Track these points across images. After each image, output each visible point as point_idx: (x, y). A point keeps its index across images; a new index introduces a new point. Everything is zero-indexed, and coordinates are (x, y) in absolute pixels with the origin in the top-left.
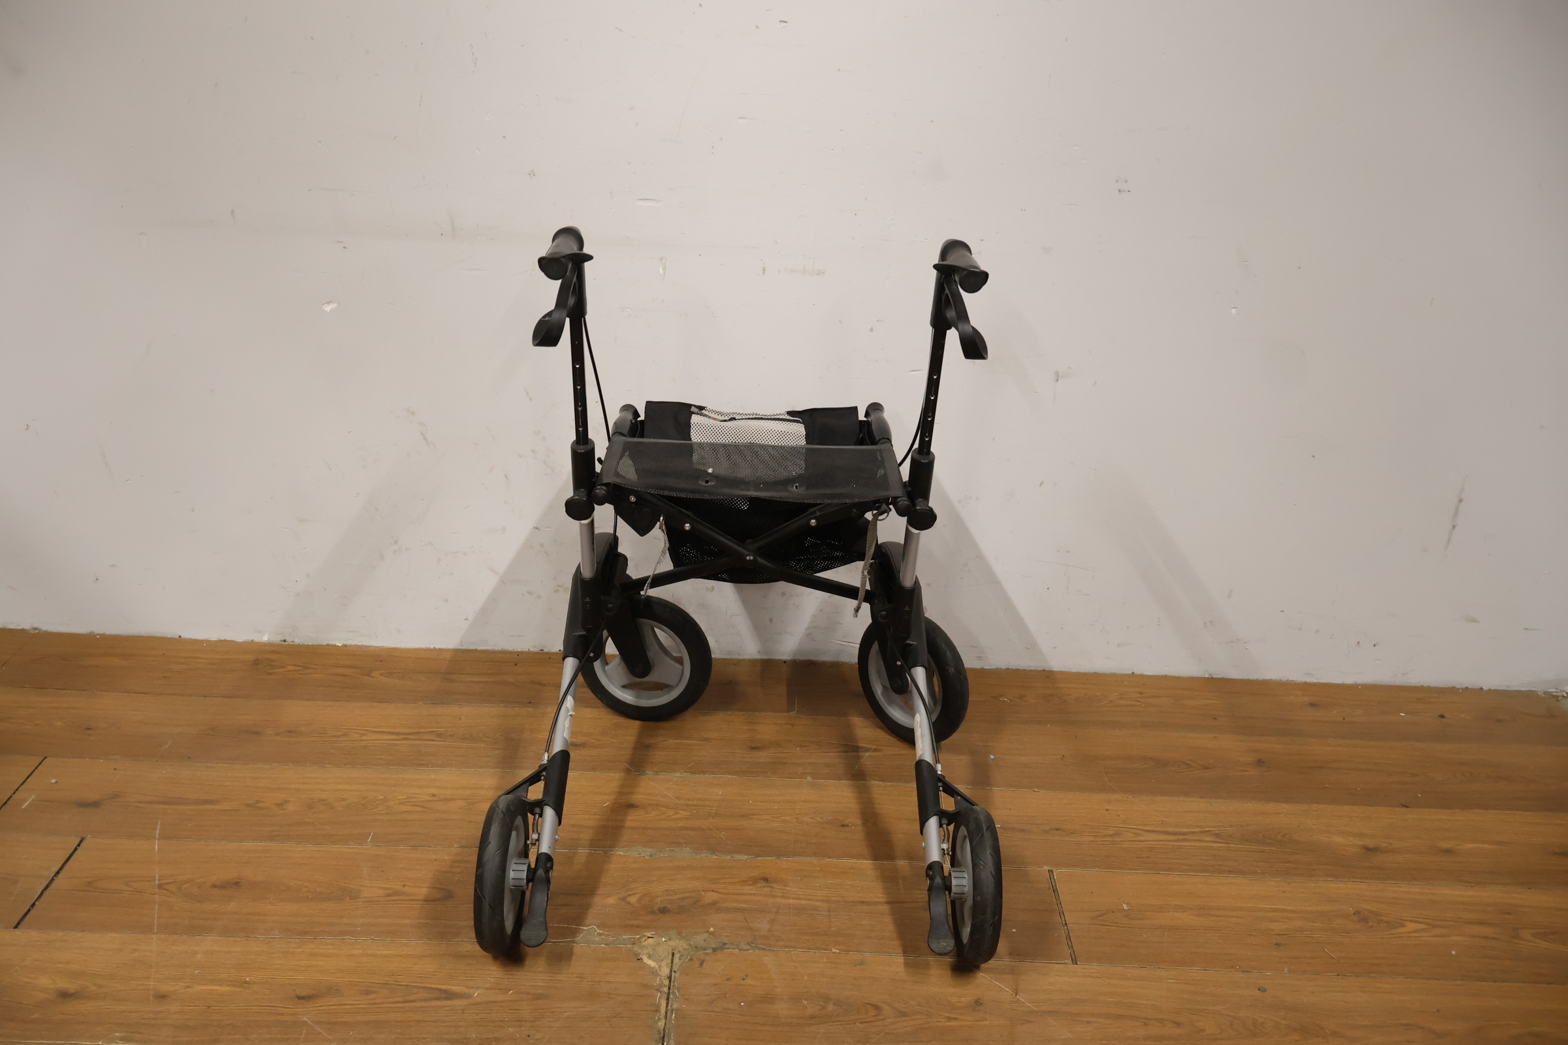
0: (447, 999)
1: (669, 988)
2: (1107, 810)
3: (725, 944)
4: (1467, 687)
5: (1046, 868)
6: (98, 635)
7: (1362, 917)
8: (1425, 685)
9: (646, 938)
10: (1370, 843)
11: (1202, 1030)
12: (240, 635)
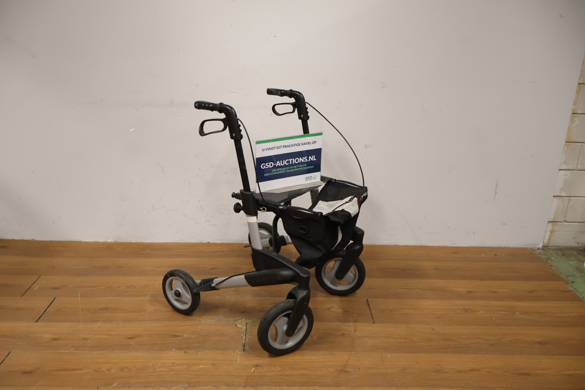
0: (176, 337)
1: (246, 333)
2: (386, 283)
4: (505, 247)
5: (366, 299)
6: (54, 241)
7: (466, 310)
8: (491, 246)
9: (238, 320)
10: (470, 290)
11: (413, 340)
12: (101, 240)
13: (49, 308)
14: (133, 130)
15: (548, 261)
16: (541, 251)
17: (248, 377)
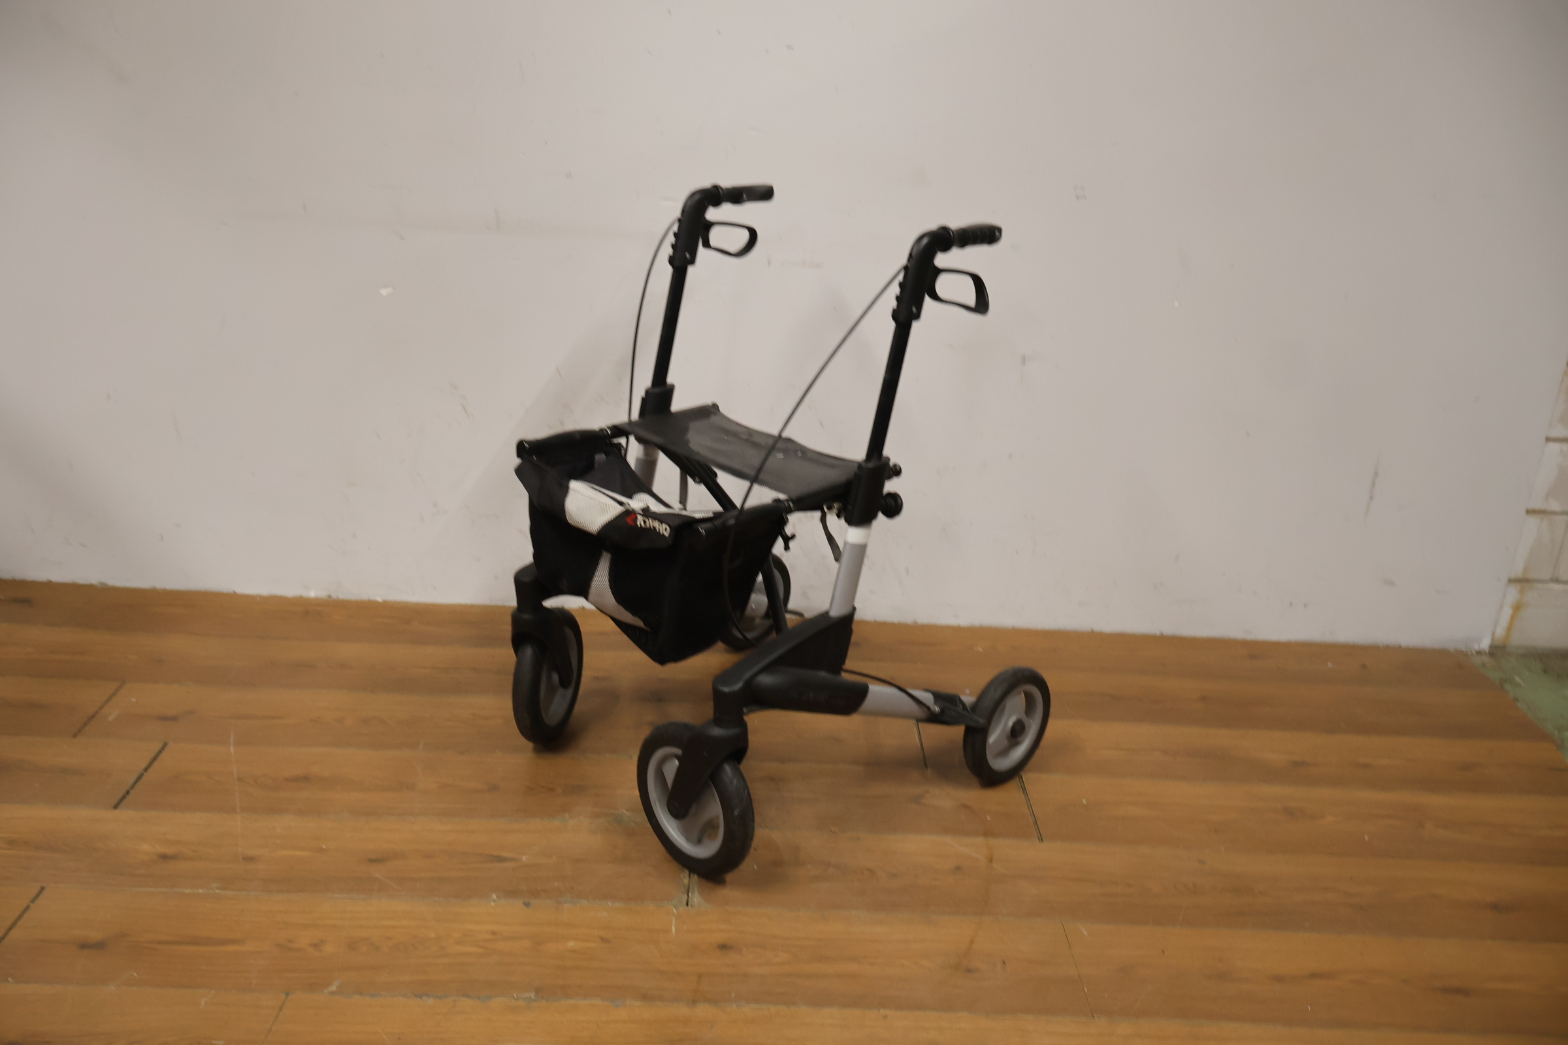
0: (498, 861)
4: (1388, 645)
6: (160, 589)
8: (1351, 642)
10: (1298, 759)
11: (1150, 890)
12: (289, 590)
13: (150, 771)
14: (387, 294)
15: (1508, 687)
16: (1486, 659)
17: (700, 976)
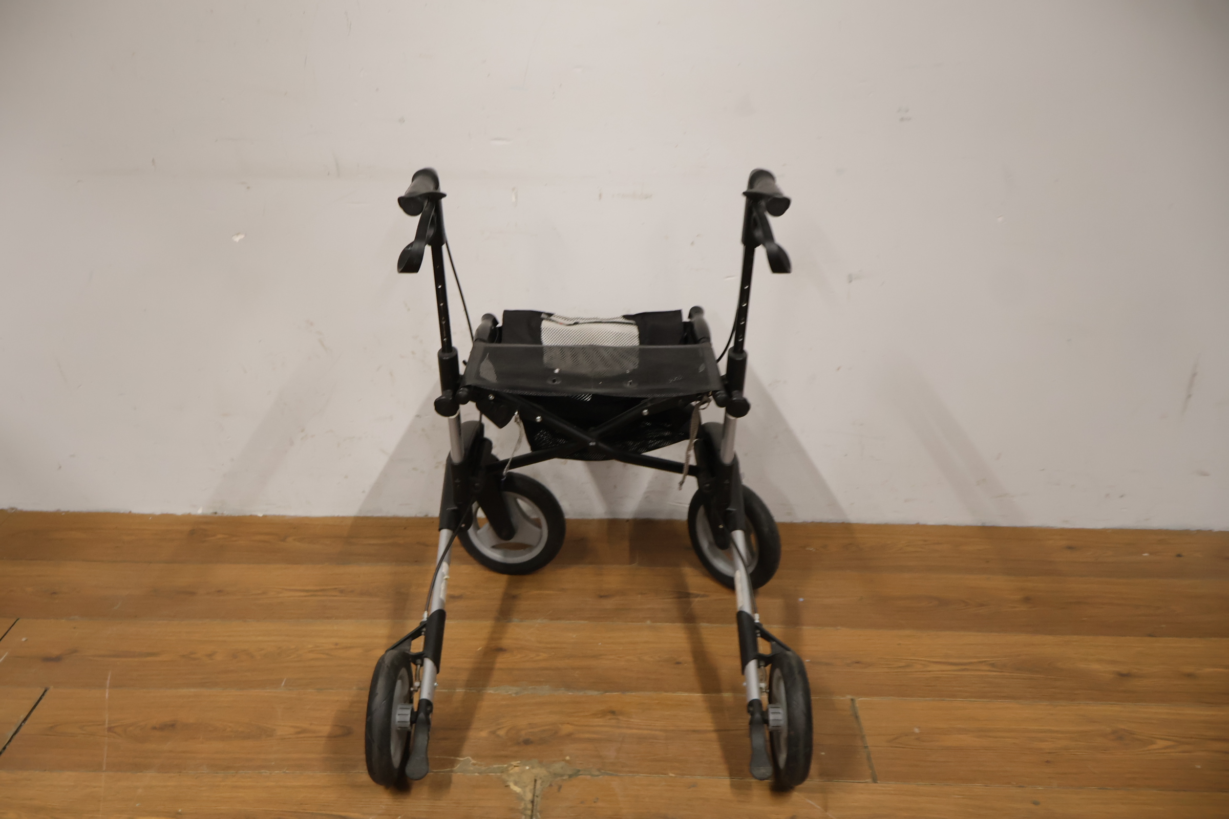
1: (532, 811)
2: (899, 644)
3: (579, 771)
4: (1199, 530)
5: (849, 697)
6: (63, 512)
7: (1120, 737)
8: (1166, 528)
9: (513, 767)
10: (1122, 669)
12: (180, 509)
13: (27, 722)
14: (240, 240)
